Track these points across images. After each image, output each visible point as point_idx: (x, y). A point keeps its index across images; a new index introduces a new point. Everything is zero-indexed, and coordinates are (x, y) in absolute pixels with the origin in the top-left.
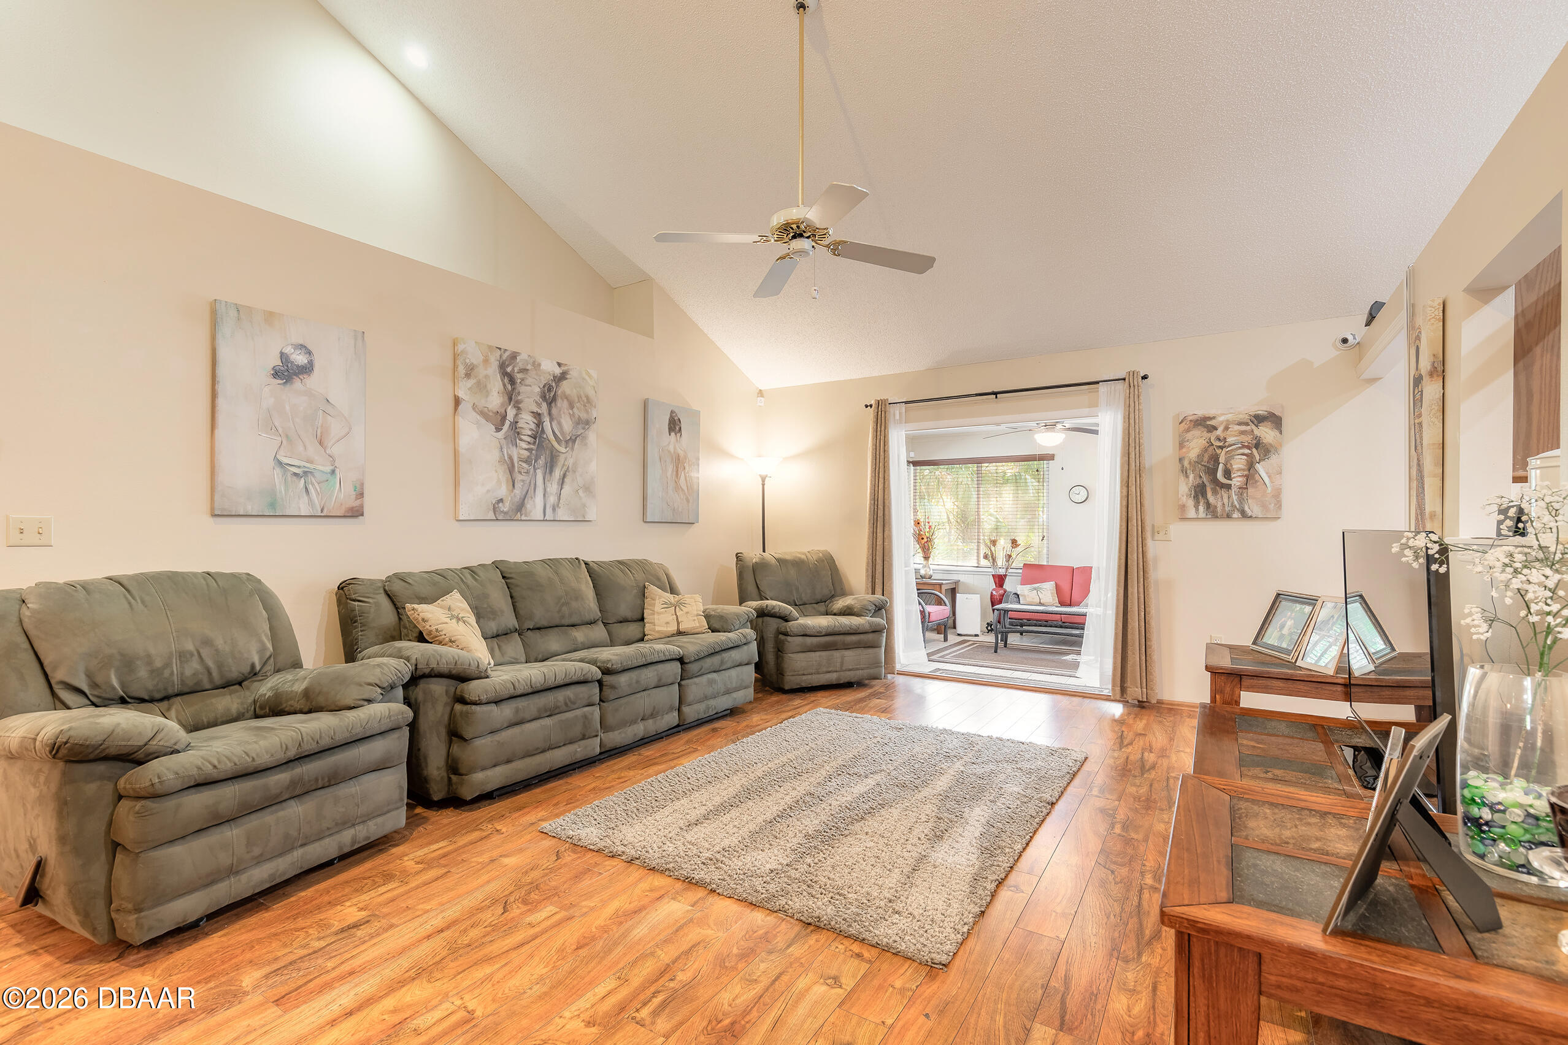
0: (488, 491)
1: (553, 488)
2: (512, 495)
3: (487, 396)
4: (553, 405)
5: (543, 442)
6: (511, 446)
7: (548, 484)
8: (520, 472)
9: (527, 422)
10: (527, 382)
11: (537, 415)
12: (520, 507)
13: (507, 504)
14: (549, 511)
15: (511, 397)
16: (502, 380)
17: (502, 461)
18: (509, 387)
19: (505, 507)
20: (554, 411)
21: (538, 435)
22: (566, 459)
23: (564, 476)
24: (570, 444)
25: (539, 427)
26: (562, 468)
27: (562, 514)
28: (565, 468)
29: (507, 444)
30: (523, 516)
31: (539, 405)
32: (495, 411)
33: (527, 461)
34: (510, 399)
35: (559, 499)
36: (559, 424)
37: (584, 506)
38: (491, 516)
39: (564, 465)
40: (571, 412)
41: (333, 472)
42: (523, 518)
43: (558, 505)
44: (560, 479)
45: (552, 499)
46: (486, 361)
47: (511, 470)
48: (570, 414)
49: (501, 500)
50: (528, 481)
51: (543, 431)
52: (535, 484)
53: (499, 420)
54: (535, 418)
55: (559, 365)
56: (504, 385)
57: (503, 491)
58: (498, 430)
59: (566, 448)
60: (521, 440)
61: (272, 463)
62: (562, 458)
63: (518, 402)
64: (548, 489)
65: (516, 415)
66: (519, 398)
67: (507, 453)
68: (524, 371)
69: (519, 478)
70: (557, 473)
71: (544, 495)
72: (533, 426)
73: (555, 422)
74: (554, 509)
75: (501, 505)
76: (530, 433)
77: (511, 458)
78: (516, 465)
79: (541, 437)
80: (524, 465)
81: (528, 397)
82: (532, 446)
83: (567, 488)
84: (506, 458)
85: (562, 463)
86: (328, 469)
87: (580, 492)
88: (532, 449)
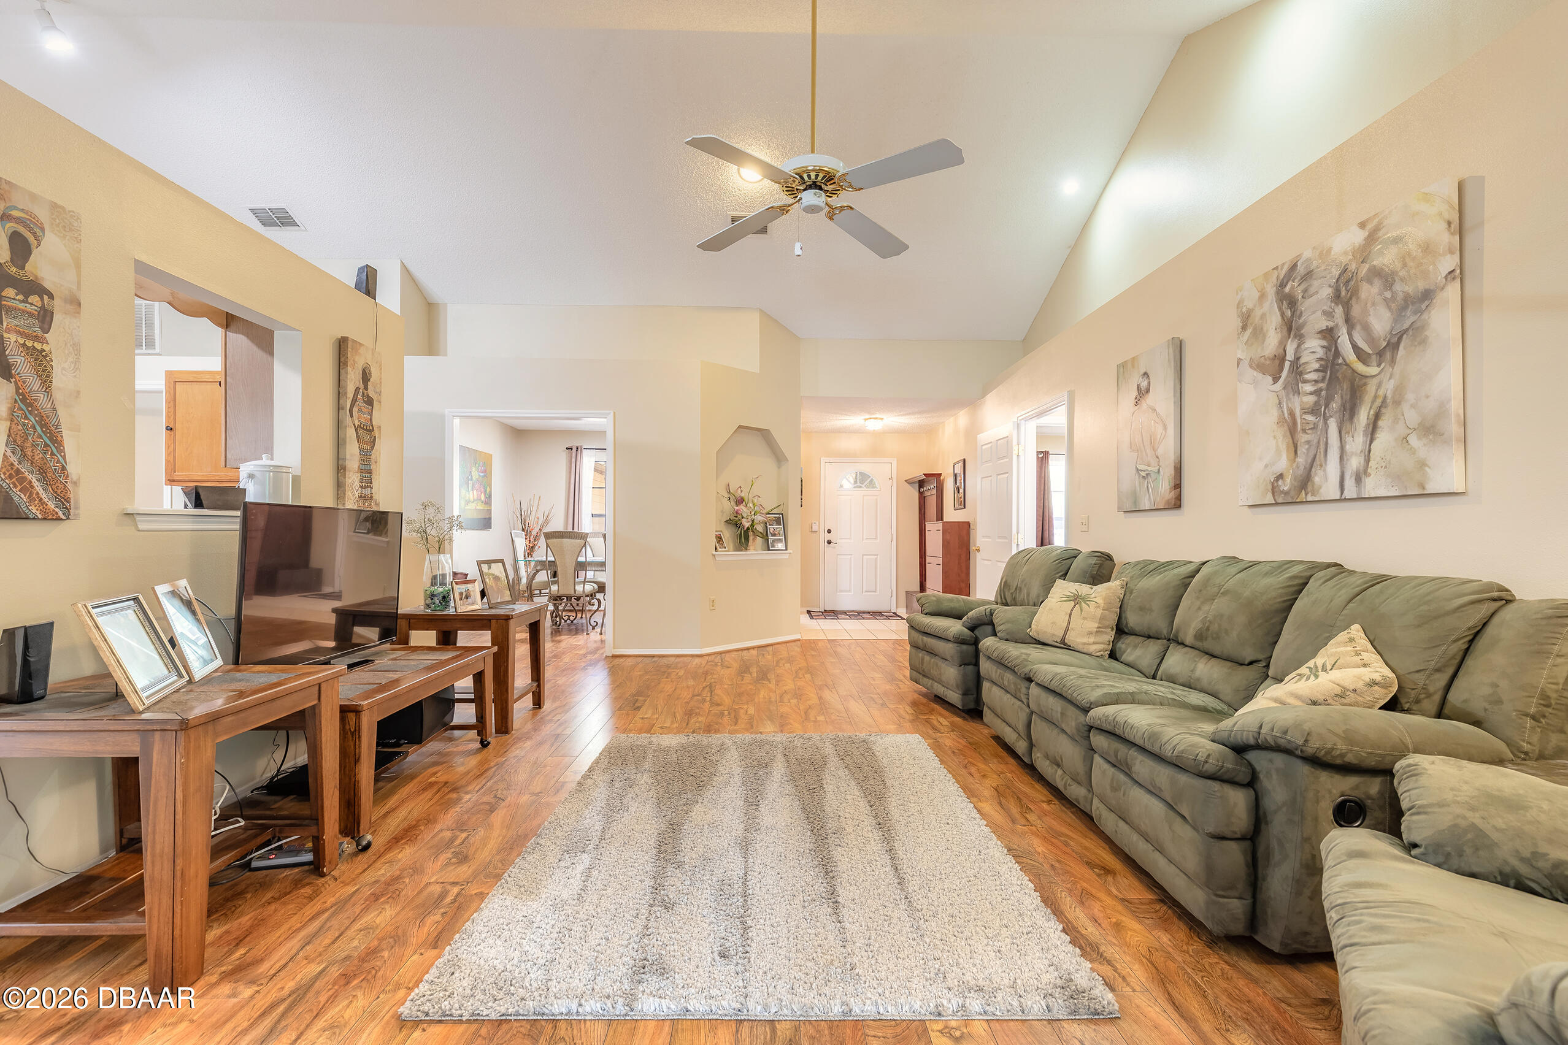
0: (1266, 466)
1: (1356, 442)
2: (1295, 465)
3: (1264, 341)
4: (1353, 301)
5: (1338, 371)
6: (1291, 396)
7: (1348, 439)
8: (1304, 431)
9: (1313, 348)
10: (1312, 290)
11: (1329, 334)
12: (1305, 482)
13: (1288, 480)
14: (1349, 483)
15: (1292, 327)
16: (1280, 309)
17: (1281, 421)
18: (1289, 313)
19: (1286, 485)
20: (1356, 311)
21: (1331, 363)
22: (1379, 385)
23: (1377, 416)
24: (1388, 355)
25: (1330, 351)
26: (1373, 402)
27: (1373, 486)
28: (1378, 402)
29: (1287, 395)
30: (1309, 495)
31: (1329, 314)
32: (1271, 356)
33: (1314, 411)
34: (1290, 330)
35: (1368, 460)
36: (1366, 328)
37: (1422, 465)
38: (1269, 499)
39: (1376, 397)
40: (1388, 294)
41: (1159, 470)
42: (1310, 498)
43: (1365, 471)
44: (1368, 425)
45: (1355, 463)
46: (1262, 296)
47: (1292, 431)
48: (1385, 299)
49: (1281, 476)
50: (1316, 441)
51: (1337, 354)
52: (1327, 443)
53: (1274, 366)
54: (1324, 338)
55: (1362, 225)
56: (1283, 314)
57: (1282, 463)
58: (1276, 380)
59: (1379, 365)
60: (1305, 382)
61: (1134, 471)
62: (1371, 388)
63: (1300, 328)
64: (1348, 447)
65: (1299, 346)
66: (1303, 319)
67: (1288, 406)
68: (1309, 275)
69: (1302, 438)
70: (1363, 416)
71: (1341, 458)
72: (1321, 353)
73: (1358, 328)
74: (1358, 480)
75: (1280, 482)
76: (1316, 366)
77: (1292, 414)
78: (1299, 421)
79: (1333, 364)
80: (1310, 418)
81: (1314, 312)
82: (1321, 385)
83: (1384, 438)
84: (1286, 415)
85: (1373, 394)
86: (1156, 469)
87: (1413, 440)
88: (1321, 390)
